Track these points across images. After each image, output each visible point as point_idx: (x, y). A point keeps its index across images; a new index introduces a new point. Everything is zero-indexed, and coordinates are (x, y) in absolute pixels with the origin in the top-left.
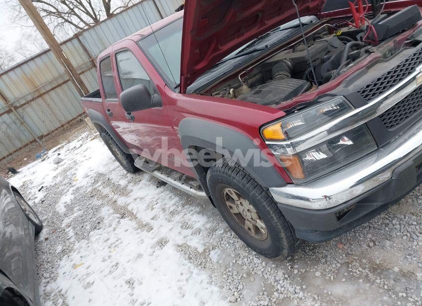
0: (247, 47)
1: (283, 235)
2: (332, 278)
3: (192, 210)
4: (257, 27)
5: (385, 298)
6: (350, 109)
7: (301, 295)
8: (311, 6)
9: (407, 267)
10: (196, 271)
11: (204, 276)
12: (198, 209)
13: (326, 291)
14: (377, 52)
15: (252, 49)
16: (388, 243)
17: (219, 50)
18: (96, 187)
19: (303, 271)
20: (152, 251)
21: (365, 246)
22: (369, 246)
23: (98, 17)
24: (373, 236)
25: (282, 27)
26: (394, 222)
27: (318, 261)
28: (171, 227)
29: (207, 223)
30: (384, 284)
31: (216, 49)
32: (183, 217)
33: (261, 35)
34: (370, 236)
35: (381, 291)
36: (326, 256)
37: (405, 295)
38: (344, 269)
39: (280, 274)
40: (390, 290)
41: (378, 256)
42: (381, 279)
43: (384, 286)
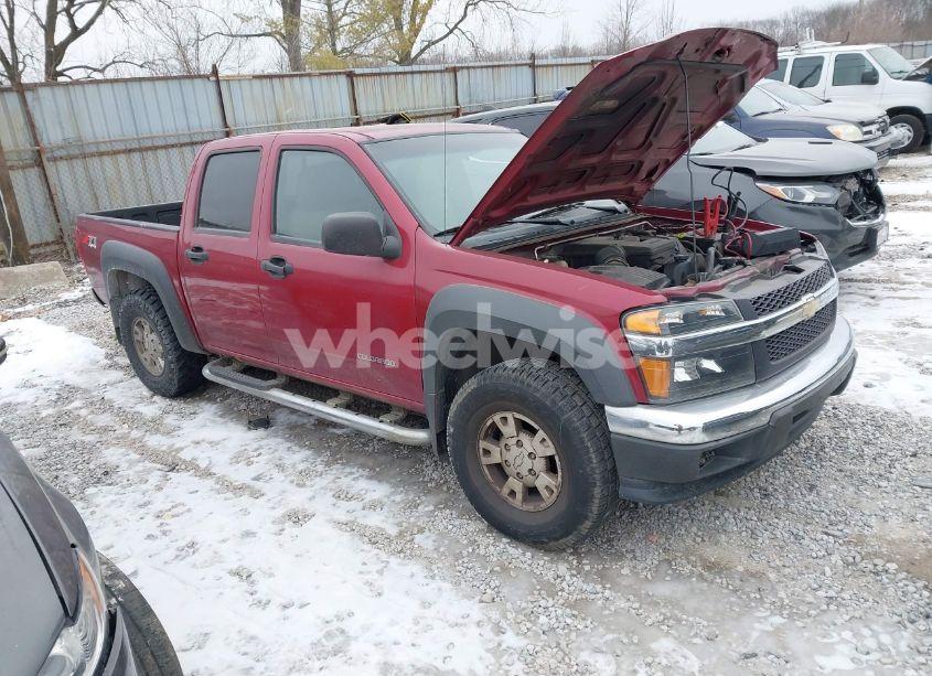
0: (543, 214)
1: (597, 491)
2: (649, 576)
3: (351, 473)
4: (574, 189)
5: (732, 599)
6: (737, 319)
7: (607, 593)
8: (636, 189)
9: (754, 566)
10: (394, 561)
11: (415, 567)
12: (366, 472)
13: (643, 592)
14: (754, 267)
15: (550, 218)
16: (723, 538)
17: (527, 201)
18: (69, 407)
19: (600, 567)
20: (276, 528)
21: (689, 541)
22: (694, 540)
23: (21, 66)
24: (699, 529)
25: (588, 203)
26: (726, 514)
27: (620, 556)
28: (311, 494)
29: (392, 494)
30: (728, 584)
31: (524, 199)
32: (334, 481)
33: (563, 204)
34: (694, 529)
35: (725, 591)
36: (633, 551)
37: (758, 596)
38: (665, 567)
39: (562, 568)
40: (737, 591)
41: (711, 553)
42: (720, 578)
43: (727, 587)
